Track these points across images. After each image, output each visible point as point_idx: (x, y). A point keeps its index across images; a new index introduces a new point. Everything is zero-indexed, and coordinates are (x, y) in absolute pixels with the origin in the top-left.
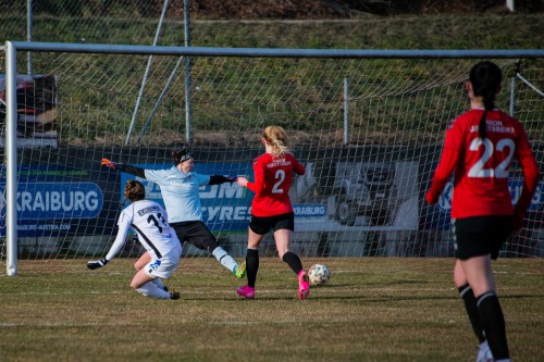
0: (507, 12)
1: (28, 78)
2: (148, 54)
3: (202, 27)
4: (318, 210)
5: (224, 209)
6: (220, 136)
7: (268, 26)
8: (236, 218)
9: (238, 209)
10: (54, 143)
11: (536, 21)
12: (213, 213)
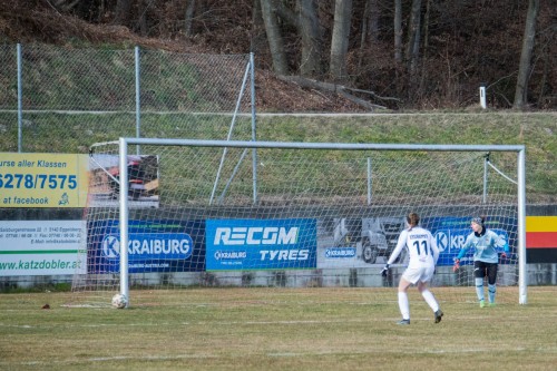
0: (481, 109)
1: (137, 157)
2: (223, 147)
3: (264, 119)
4: (349, 253)
5: (281, 252)
6: (279, 198)
7: (312, 119)
8: (290, 258)
9: (291, 251)
10: (156, 205)
11: (501, 117)
12: (273, 255)
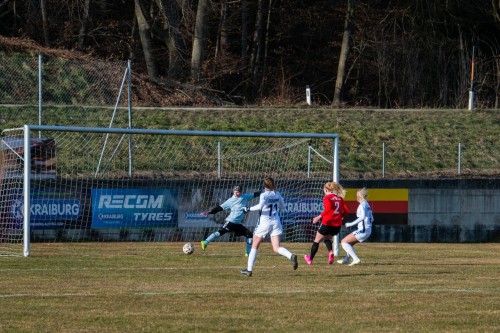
0: (307, 105)
1: (39, 140)
3: (139, 112)
5: (151, 214)
6: (149, 173)
7: (176, 111)
8: (158, 219)
9: (159, 214)
10: (54, 177)
11: (322, 112)
12: (144, 216)
